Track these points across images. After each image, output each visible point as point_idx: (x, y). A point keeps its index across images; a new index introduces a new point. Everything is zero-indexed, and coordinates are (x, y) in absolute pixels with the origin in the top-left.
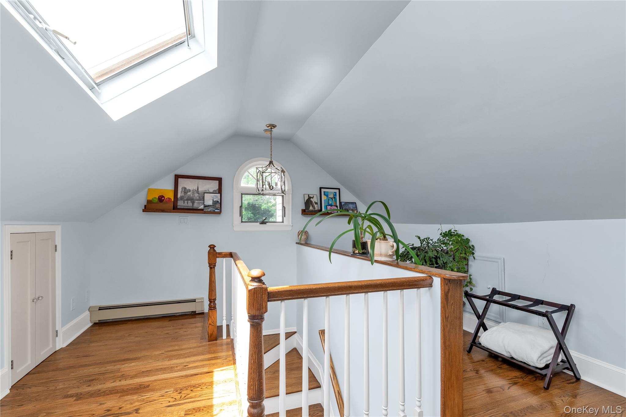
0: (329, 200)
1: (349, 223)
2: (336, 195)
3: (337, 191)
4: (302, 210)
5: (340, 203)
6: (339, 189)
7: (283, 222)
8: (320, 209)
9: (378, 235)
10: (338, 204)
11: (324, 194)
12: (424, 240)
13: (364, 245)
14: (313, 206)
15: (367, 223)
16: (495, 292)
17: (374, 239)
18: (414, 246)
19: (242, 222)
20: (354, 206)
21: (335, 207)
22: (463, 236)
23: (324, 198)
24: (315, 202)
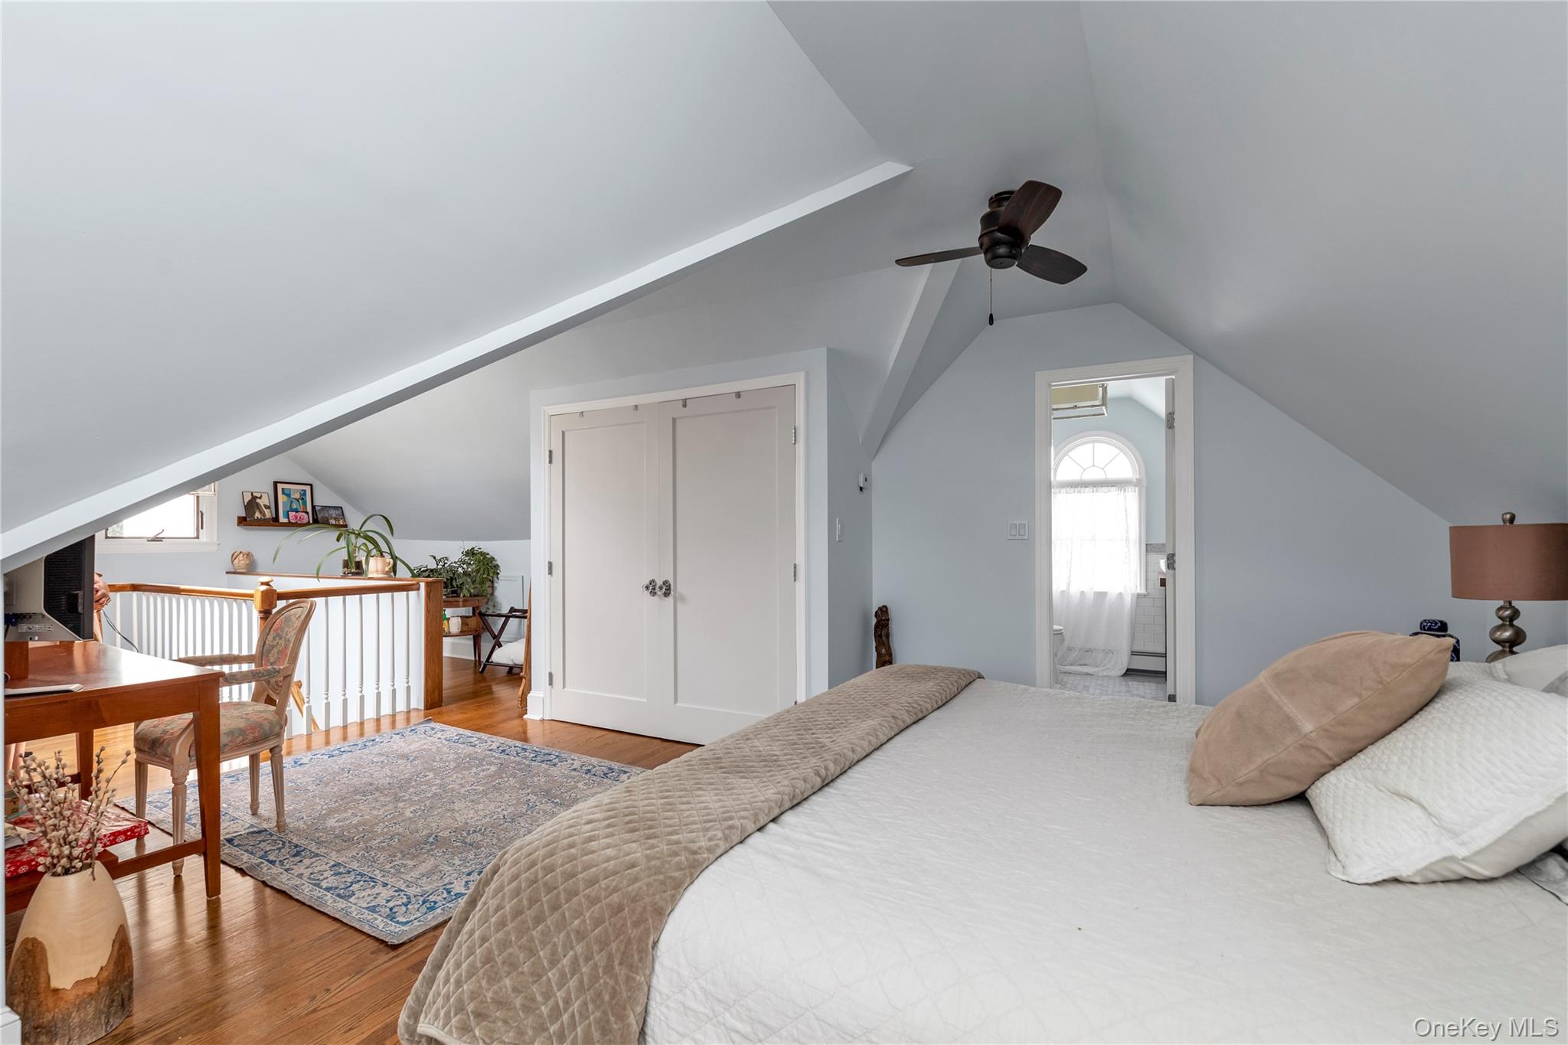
0: (292, 502)
1: (338, 540)
2: (305, 494)
3: (308, 488)
4: (239, 518)
5: (313, 507)
6: (311, 485)
7: (198, 537)
8: (274, 516)
9: (374, 552)
10: (309, 509)
11: (283, 493)
12: (440, 560)
13: (359, 565)
14: (261, 513)
15: (361, 541)
16: (512, 610)
17: (369, 555)
18: (428, 567)
19: (107, 537)
20: (339, 512)
21: (304, 514)
22: (488, 554)
23: (281, 498)
24: (264, 505)
